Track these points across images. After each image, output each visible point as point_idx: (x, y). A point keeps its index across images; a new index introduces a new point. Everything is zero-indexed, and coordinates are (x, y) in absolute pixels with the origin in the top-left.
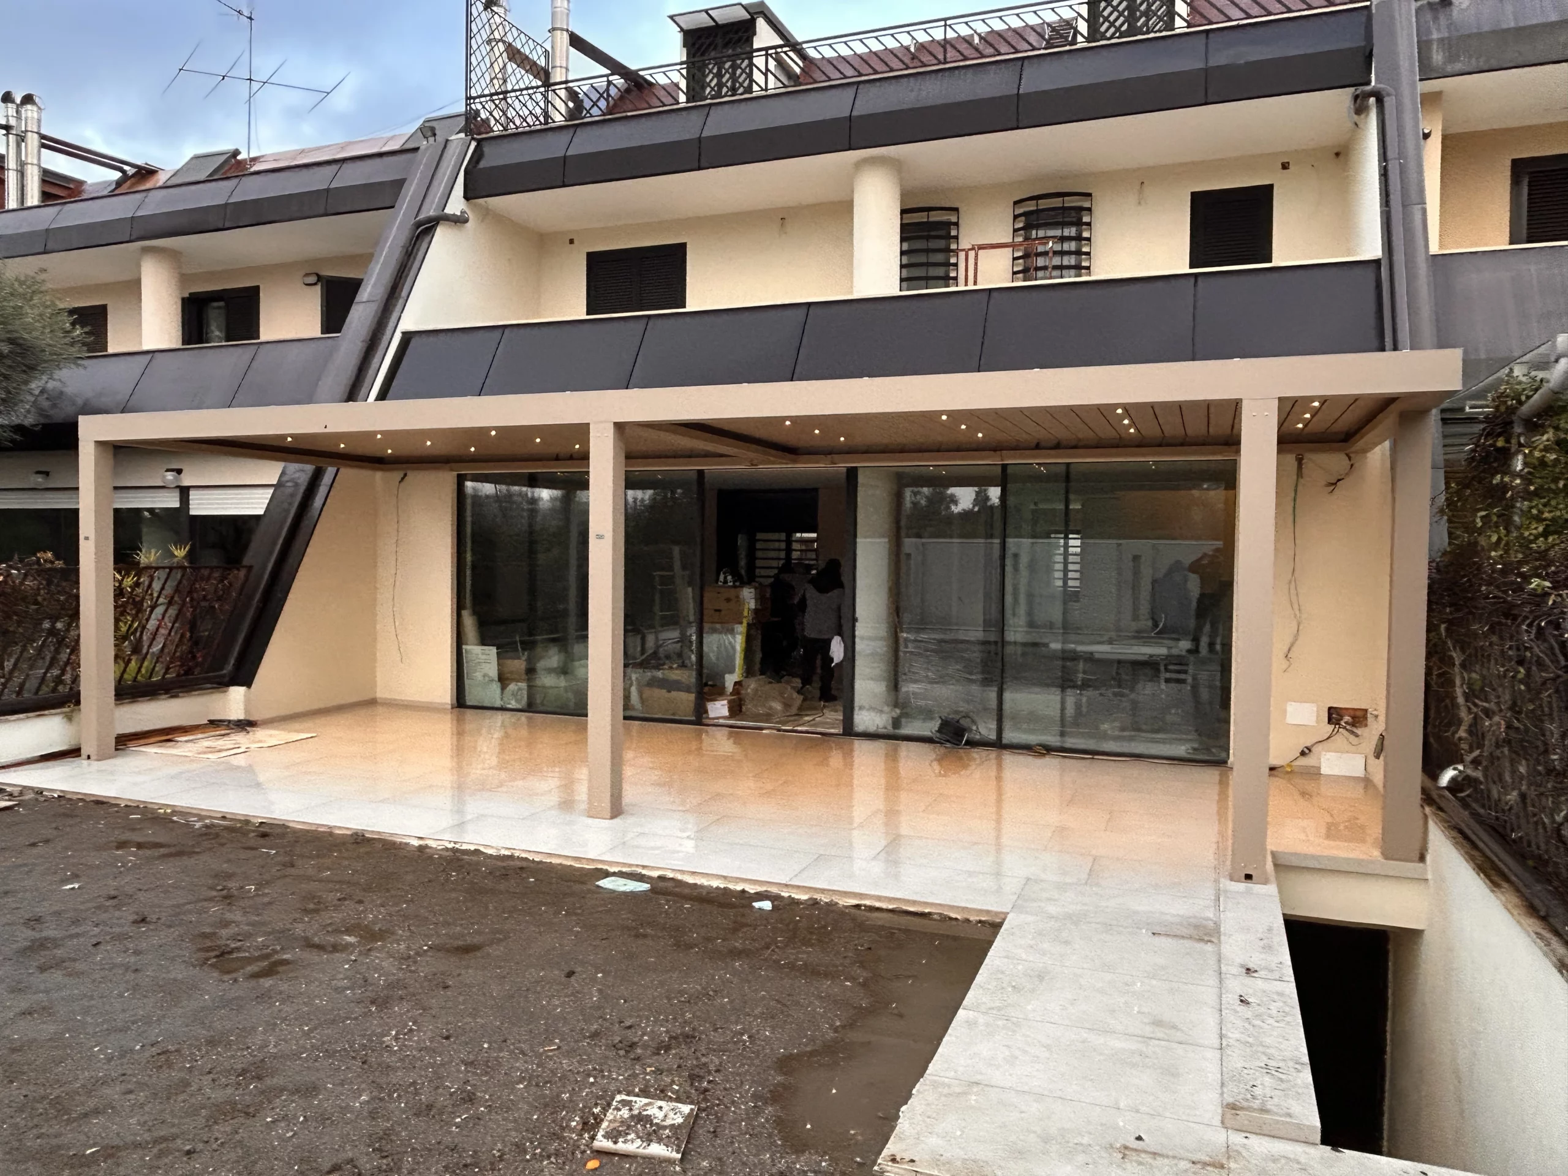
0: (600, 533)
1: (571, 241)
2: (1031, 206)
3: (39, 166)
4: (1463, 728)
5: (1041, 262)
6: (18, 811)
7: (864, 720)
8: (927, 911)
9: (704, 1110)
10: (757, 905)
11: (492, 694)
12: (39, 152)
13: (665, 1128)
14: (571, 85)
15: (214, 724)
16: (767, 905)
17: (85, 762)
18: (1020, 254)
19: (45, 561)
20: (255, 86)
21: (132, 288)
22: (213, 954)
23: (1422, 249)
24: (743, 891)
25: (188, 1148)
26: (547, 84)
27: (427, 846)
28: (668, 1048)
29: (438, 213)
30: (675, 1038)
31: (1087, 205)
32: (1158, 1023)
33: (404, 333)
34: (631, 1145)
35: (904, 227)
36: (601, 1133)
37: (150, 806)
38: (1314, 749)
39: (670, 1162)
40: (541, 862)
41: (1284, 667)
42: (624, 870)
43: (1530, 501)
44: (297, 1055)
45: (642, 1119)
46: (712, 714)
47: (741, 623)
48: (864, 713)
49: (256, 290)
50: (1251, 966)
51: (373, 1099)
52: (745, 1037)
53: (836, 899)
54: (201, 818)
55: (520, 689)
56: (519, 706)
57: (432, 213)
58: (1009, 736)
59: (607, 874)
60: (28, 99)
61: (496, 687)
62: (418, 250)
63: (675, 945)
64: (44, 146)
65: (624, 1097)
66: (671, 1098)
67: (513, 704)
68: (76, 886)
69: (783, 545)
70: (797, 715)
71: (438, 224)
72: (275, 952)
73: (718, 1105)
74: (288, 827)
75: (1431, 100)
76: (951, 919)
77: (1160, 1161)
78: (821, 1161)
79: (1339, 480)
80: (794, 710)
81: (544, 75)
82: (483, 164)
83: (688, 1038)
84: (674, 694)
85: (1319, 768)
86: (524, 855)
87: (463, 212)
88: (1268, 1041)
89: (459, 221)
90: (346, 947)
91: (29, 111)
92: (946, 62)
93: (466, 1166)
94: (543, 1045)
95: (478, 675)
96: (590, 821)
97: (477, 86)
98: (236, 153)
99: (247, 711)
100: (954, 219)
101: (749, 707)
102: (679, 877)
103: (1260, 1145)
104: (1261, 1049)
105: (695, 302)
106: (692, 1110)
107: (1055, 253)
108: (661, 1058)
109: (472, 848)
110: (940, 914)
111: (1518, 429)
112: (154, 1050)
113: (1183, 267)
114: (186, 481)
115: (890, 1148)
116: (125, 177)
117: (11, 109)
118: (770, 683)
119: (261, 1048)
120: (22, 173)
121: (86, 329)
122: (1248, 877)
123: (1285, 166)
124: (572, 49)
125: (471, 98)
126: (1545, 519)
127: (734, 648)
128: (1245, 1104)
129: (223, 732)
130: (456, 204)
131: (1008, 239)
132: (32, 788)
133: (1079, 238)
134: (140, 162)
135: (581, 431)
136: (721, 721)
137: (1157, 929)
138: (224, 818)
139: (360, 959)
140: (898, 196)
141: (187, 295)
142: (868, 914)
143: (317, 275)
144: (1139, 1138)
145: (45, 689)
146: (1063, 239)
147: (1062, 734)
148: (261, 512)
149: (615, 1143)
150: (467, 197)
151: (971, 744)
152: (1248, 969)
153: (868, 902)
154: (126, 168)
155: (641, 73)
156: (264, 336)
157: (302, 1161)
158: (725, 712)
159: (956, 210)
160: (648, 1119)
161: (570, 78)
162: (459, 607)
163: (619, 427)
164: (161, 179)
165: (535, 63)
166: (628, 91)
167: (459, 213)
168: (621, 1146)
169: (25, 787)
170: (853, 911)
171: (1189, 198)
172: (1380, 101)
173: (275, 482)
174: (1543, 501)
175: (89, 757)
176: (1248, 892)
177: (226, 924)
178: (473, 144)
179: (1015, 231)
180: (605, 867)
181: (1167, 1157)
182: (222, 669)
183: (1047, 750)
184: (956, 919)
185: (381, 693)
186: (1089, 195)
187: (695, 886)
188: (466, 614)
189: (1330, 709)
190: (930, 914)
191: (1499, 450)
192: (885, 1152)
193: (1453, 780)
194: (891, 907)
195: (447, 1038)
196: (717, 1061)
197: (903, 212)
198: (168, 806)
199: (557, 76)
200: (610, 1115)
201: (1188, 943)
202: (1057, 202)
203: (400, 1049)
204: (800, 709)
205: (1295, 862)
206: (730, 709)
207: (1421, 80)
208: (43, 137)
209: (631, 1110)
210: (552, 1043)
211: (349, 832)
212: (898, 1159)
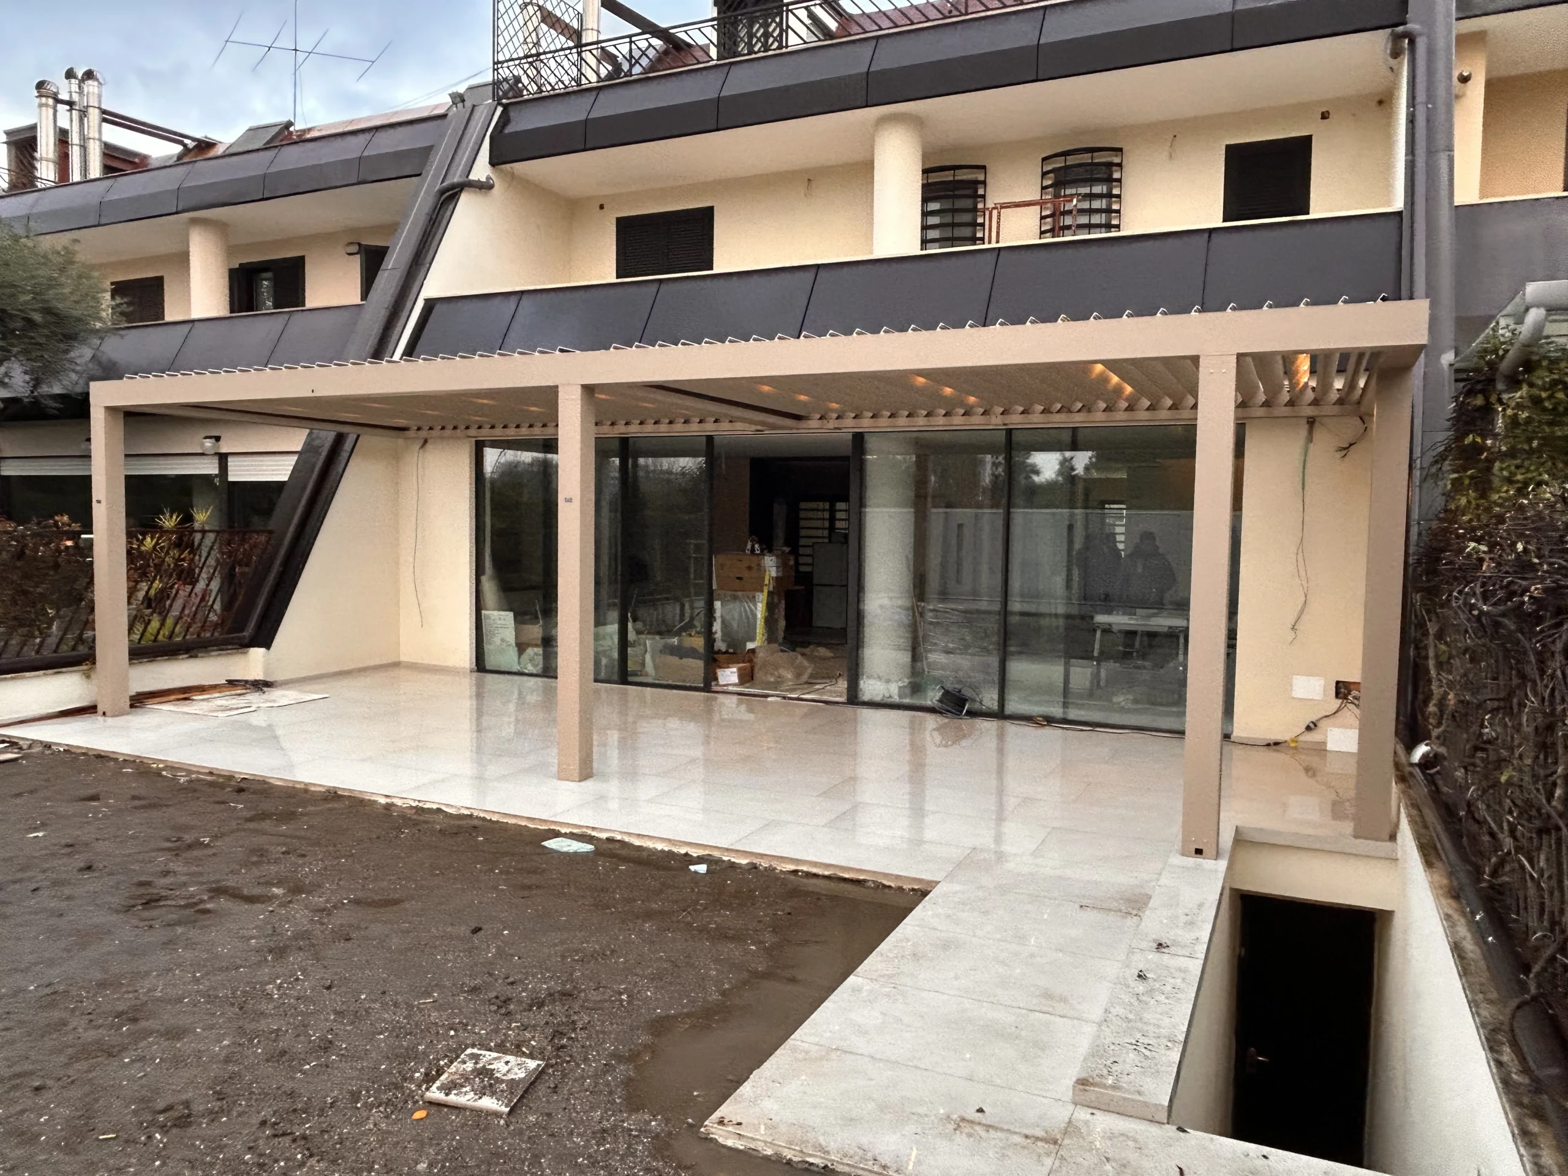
0: (568, 497)
1: (602, 207)
2: (1059, 163)
3: (100, 140)
4: (1434, 702)
5: (1068, 221)
6: (21, 764)
7: (871, 688)
8: (862, 877)
9: (552, 1066)
10: (692, 868)
11: (509, 658)
12: (100, 127)
13: (503, 1081)
14: (603, 45)
15: (232, 683)
16: (702, 868)
17: (101, 719)
18: (1048, 212)
19: (63, 524)
20: (301, 56)
21: (183, 259)
22: (140, 902)
23: (1444, 202)
24: (686, 854)
25: (37, 1084)
26: (579, 45)
27: (393, 805)
28: (541, 1005)
29: (463, 179)
30: (551, 995)
31: (1117, 160)
32: (1048, 995)
33: (427, 301)
34: (464, 1098)
35: (926, 187)
36: (438, 1084)
37: (145, 761)
38: (1320, 725)
39: (497, 1115)
40: (498, 822)
41: (1290, 639)
42: (575, 831)
43: (1502, 461)
44: (180, 1000)
45: (485, 1072)
46: (722, 681)
47: (762, 591)
48: (871, 682)
49: (302, 259)
50: (1163, 942)
51: (234, 1043)
52: (624, 997)
53: (774, 864)
54: (189, 772)
55: (536, 654)
56: (535, 672)
57: (456, 179)
58: (1012, 707)
59: (557, 834)
60: (89, 75)
61: (513, 652)
62: (443, 217)
63: (593, 905)
64: (105, 120)
65: (475, 1051)
66: (524, 1053)
67: (530, 668)
68: (40, 834)
69: (827, 515)
70: (807, 683)
71: (461, 191)
72: (202, 901)
73: (568, 1062)
74: (268, 783)
75: (1468, 42)
76: (885, 886)
77: (992, 1133)
78: (651, 1121)
79: (1351, 445)
80: (805, 678)
81: (576, 35)
82: (507, 131)
83: (566, 995)
84: (685, 661)
85: (1324, 743)
86: (482, 815)
87: (488, 178)
88: (1147, 1016)
89: (485, 187)
90: (270, 899)
91: (91, 86)
92: (967, 14)
93: (295, 1110)
94: (419, 997)
95: (497, 640)
96: (560, 783)
97: (505, 50)
98: (289, 124)
99: (266, 672)
100: (981, 177)
101: (759, 675)
102: (627, 839)
103: (1103, 1122)
104: (1139, 1025)
105: (722, 264)
106: (539, 1065)
107: (1082, 211)
108: (531, 1014)
109: (435, 807)
110: (874, 882)
111: (1500, 386)
112: (48, 991)
113: (1216, 220)
114: (224, 450)
115: (723, 1111)
116: (187, 150)
117: (74, 84)
118: (782, 651)
119: (150, 990)
120: (84, 148)
121: (125, 300)
122: (1199, 852)
123: (1325, 116)
124: (603, 10)
125: (499, 62)
126: (1518, 482)
127: (755, 616)
128: (1097, 1080)
129: (239, 692)
130: (482, 170)
131: (1036, 196)
132: (41, 742)
133: (1109, 195)
134: (199, 135)
135: (549, 396)
136: (731, 688)
137: (1085, 902)
138: (211, 773)
139: (278, 910)
140: (919, 155)
141: (236, 265)
142: (805, 881)
143: (359, 244)
144: (980, 1110)
145: (64, 647)
146: (1091, 196)
147: (1065, 705)
148: (286, 479)
149: (447, 1095)
150: (494, 162)
151: (972, 714)
152: (1160, 944)
153: (805, 869)
154: (187, 141)
155: (672, 31)
156: (309, 304)
157: (142, 1100)
158: (735, 679)
159: (984, 167)
160: (490, 1073)
161: (601, 38)
162: (479, 571)
163: (589, 390)
164: (219, 150)
165: (567, 25)
166: (666, 52)
167: (483, 179)
168: (453, 1098)
169: (34, 741)
170: (792, 877)
171: (1224, 152)
172: (1412, 42)
173: (299, 449)
174: (1515, 462)
175: (104, 714)
176: (1198, 867)
177: (166, 873)
178: (500, 109)
179: (1043, 188)
180: (557, 828)
181: (1002, 1130)
182: (242, 631)
183: (1050, 721)
184: (890, 887)
185: (403, 658)
186: (1120, 150)
187: (640, 848)
188: (484, 579)
189: (1338, 683)
190: (865, 881)
191: (1478, 409)
192: (718, 1114)
193: (1425, 756)
194: (827, 873)
195: (329, 988)
196: (586, 1019)
197: (925, 172)
198: (161, 761)
199: (588, 37)
200: (453, 1069)
201: (1112, 918)
202: (1086, 158)
203: (280, 998)
204: (812, 676)
205: (1259, 838)
206: (740, 677)
207: (1458, 19)
208: (104, 112)
209: (476, 1063)
210: (430, 995)
211: (323, 790)
212: (726, 1121)
